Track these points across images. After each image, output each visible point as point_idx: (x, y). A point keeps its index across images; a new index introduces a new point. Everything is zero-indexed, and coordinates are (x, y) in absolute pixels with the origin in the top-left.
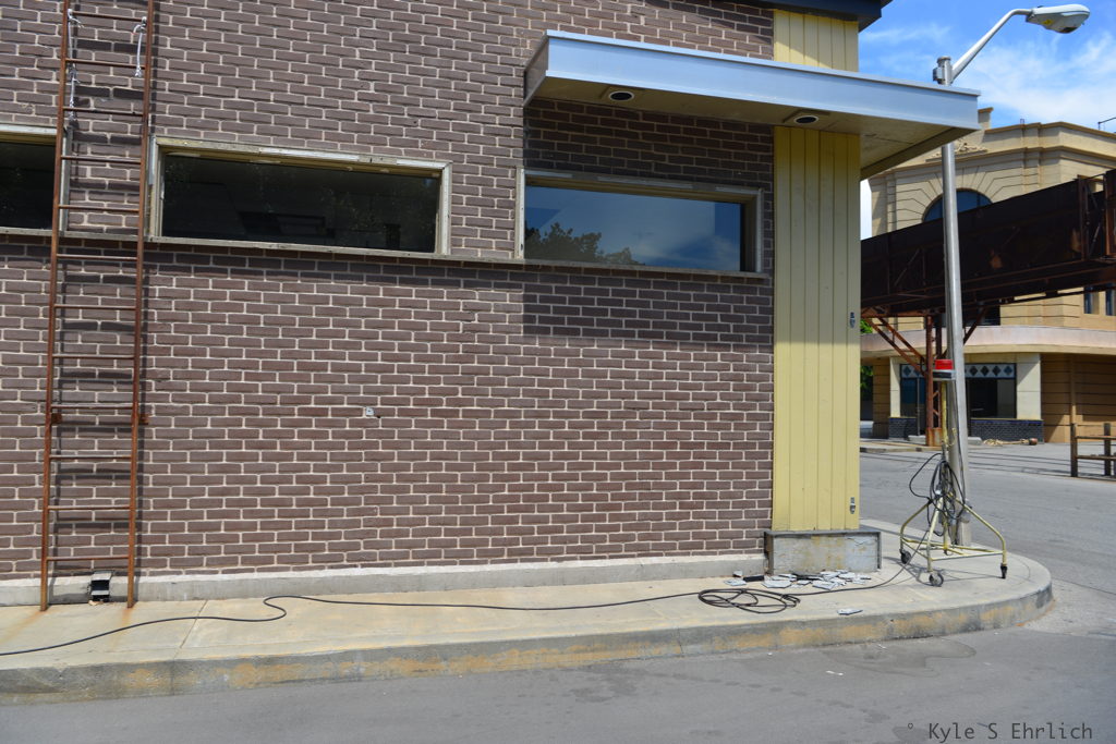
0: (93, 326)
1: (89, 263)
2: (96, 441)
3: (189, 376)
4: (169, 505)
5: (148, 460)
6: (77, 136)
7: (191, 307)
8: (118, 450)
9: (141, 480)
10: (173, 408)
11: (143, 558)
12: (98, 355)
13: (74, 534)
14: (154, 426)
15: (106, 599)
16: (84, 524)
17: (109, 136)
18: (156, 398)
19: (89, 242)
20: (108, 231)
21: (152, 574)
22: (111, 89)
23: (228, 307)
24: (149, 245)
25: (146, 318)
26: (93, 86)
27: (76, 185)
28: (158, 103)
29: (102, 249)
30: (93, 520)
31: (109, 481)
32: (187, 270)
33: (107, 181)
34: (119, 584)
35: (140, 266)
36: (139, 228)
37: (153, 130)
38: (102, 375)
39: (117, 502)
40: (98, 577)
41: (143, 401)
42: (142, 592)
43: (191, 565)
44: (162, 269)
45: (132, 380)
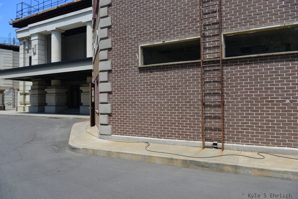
0: (210, 82)
1: (209, 67)
2: (213, 109)
3: (234, 93)
4: (231, 126)
5: (225, 114)
6: (204, 36)
7: (234, 75)
8: (218, 112)
9: (223, 119)
10: (230, 101)
11: (225, 139)
12: (212, 89)
13: (209, 132)
14: (226, 106)
15: (217, 148)
16: (211, 129)
17: (211, 35)
18: (226, 99)
19: (209, 62)
20: (213, 58)
21: (227, 143)
22: (211, 23)
23: (244, 74)
24: (223, 60)
25: (223, 79)
26: (207, 24)
27: (205, 48)
28: (222, 24)
29: (212, 63)
30: (213, 129)
31: (216, 119)
32: (232, 65)
33: (212, 46)
34: (220, 145)
35: (221, 66)
36: (220, 56)
37: (222, 31)
38: (213, 93)
39: (218, 124)
40: (215, 142)
41: (223, 99)
42: (225, 147)
43: (237, 141)
44: (226, 66)
45: (220, 94)
